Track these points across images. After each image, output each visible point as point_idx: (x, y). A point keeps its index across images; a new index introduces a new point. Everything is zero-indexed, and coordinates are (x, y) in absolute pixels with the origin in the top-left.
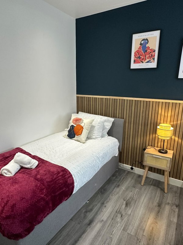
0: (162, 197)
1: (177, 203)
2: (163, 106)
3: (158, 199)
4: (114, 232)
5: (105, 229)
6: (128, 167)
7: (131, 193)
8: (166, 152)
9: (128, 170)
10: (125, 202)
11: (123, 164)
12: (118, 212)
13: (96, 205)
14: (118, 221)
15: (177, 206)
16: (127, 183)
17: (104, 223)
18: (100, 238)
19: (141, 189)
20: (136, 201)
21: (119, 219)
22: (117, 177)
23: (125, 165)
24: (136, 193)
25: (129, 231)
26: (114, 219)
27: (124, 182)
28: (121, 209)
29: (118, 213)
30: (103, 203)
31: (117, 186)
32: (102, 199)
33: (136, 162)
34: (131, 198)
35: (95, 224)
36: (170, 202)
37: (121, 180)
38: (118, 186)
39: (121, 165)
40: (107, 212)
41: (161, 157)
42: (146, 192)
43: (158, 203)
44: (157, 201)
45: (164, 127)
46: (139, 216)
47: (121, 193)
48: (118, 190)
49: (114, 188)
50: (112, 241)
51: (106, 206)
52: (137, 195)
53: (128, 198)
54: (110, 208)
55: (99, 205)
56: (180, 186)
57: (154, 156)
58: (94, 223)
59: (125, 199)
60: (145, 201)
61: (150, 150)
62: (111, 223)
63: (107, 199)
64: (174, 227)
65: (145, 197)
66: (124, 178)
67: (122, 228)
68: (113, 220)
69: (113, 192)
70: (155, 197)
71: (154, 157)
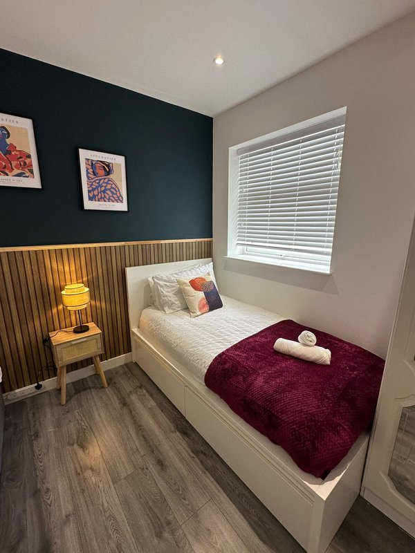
0: (118, 391)
1: (138, 384)
2: (70, 255)
3: (116, 398)
4: (106, 505)
5: (88, 519)
6: (29, 389)
7: (72, 425)
8: (86, 329)
9: (29, 396)
10: (76, 447)
11: (13, 392)
12: (82, 471)
13: (24, 511)
14: (94, 482)
15: (141, 388)
16: (49, 415)
17: (75, 515)
18: (95, 543)
19: (81, 405)
20: (91, 428)
21: (93, 478)
22: (16, 424)
23: (17, 391)
24: (78, 417)
25: (123, 475)
26: (85, 489)
27: (41, 420)
28: (81, 463)
29: (82, 473)
30: (36, 492)
31: (33, 438)
32: (24, 487)
33: (42, 370)
34: (79, 432)
35: (58, 541)
36: (131, 389)
37: (31, 422)
38: (37, 435)
39: (9, 397)
40: (61, 495)
41: (85, 339)
42: (93, 404)
43: (121, 402)
44: (117, 402)
45: (75, 290)
46: (114, 441)
47: (53, 440)
48: (42, 441)
49: (32, 446)
50: (115, 519)
51: (48, 489)
52: (83, 419)
53: (75, 435)
54: (59, 481)
55: (30, 503)
56: (123, 363)
57: (73, 343)
58: (56, 543)
59: (71, 442)
60: (103, 415)
61: (59, 337)
62: (88, 499)
63: (37, 476)
64: (158, 411)
65: (98, 410)
66: (34, 414)
67: (111, 483)
68: (86, 491)
69: (37, 452)
70: (109, 398)
71: (75, 344)
